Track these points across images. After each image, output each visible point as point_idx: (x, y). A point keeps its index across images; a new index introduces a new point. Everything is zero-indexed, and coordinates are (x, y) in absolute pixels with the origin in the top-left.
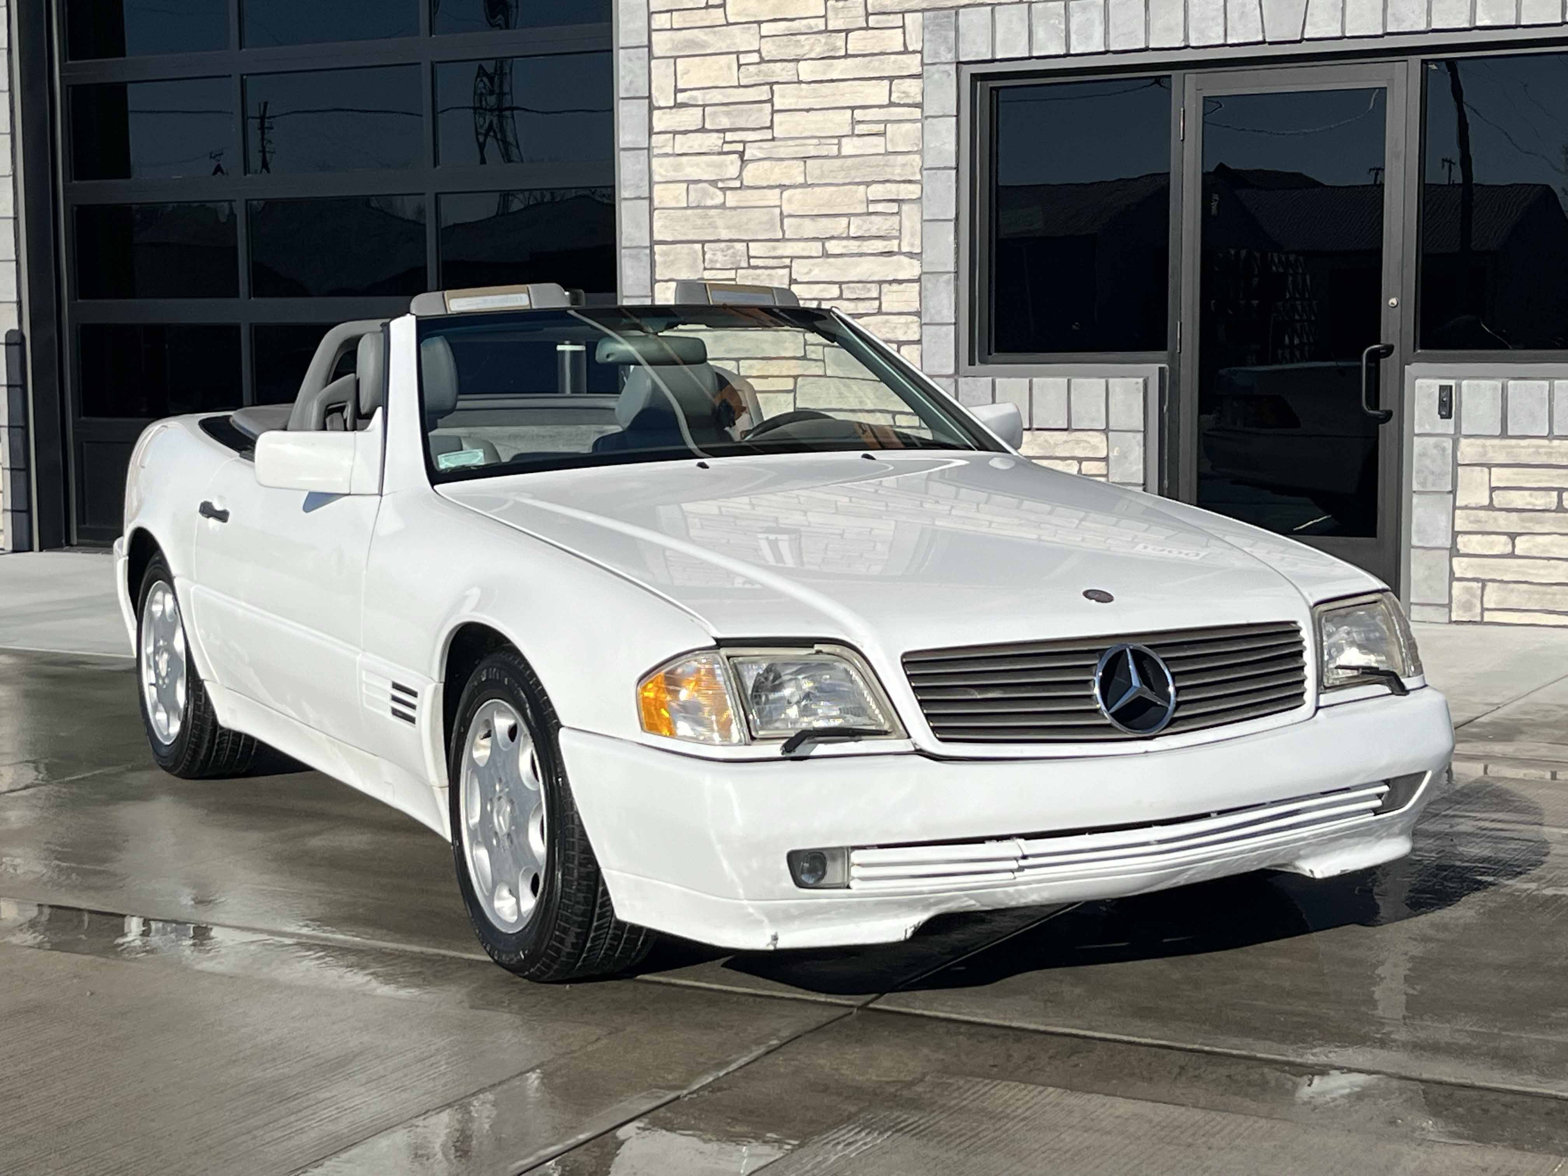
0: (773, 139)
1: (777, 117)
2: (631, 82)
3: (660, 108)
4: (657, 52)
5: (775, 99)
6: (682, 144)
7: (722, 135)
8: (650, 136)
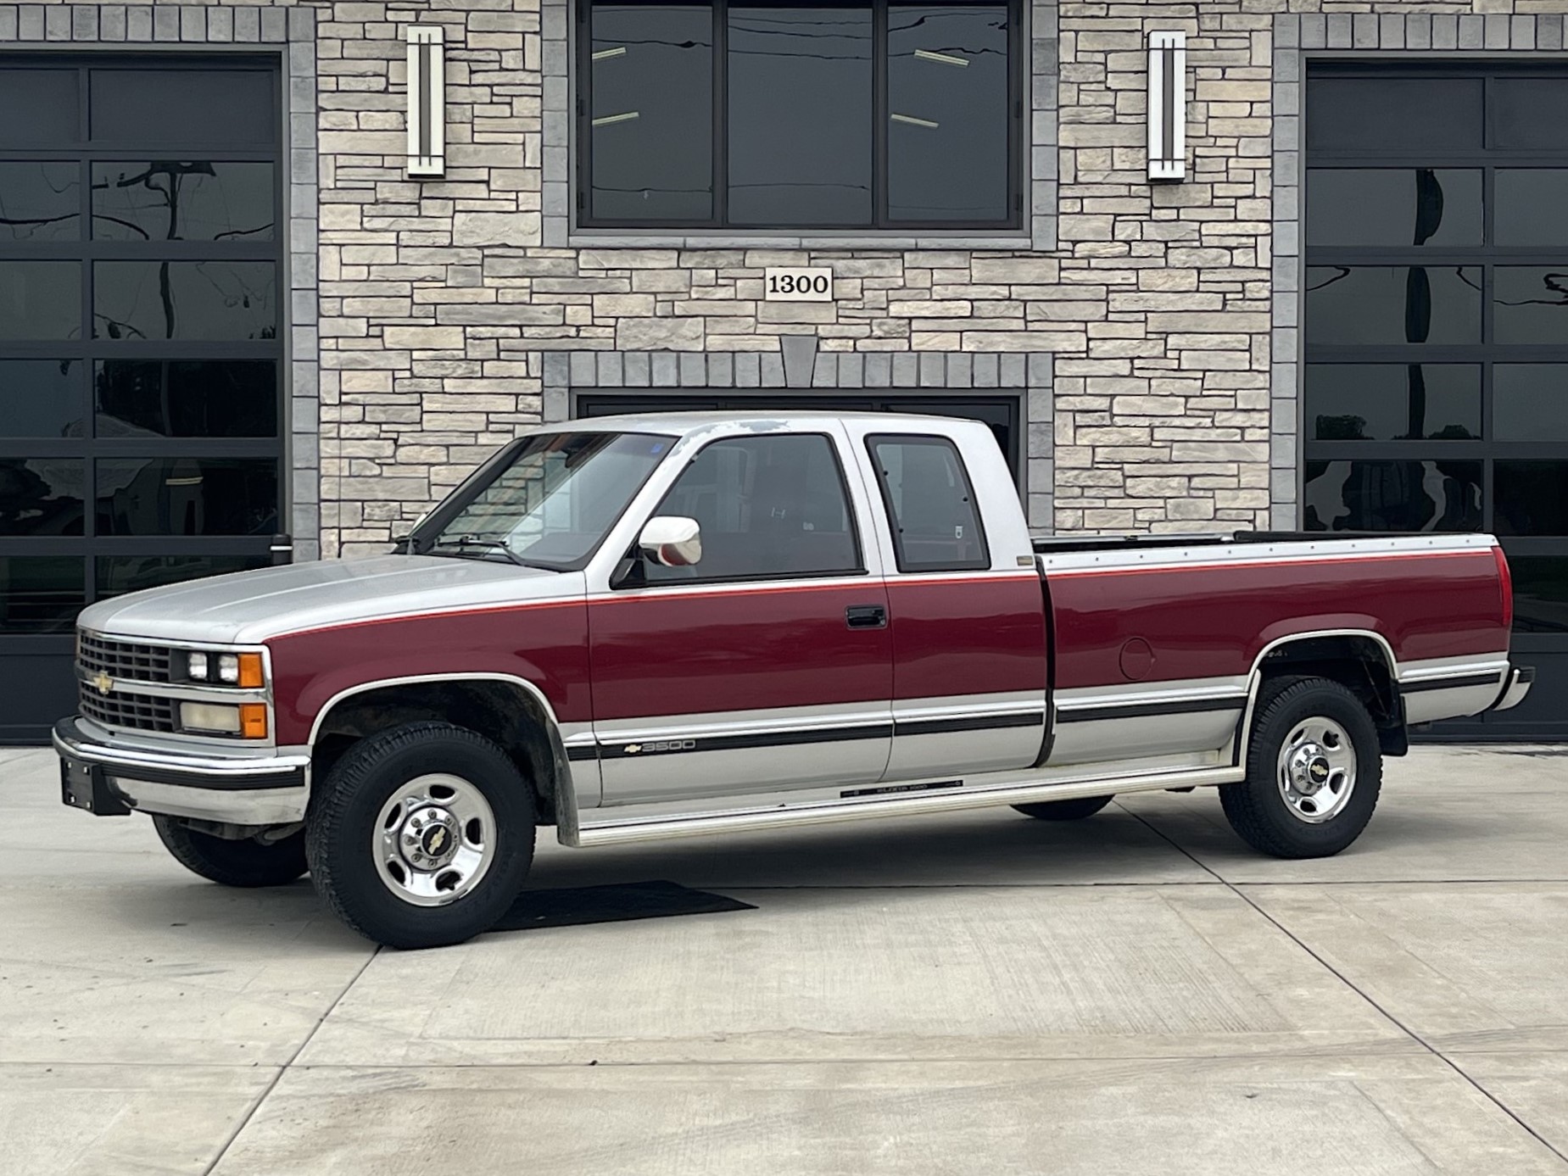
0: (422, 431)
1: (425, 416)
2: (303, 386)
3: (326, 405)
4: (324, 364)
5: (424, 403)
6: (346, 432)
7: (378, 426)
8: (319, 425)
